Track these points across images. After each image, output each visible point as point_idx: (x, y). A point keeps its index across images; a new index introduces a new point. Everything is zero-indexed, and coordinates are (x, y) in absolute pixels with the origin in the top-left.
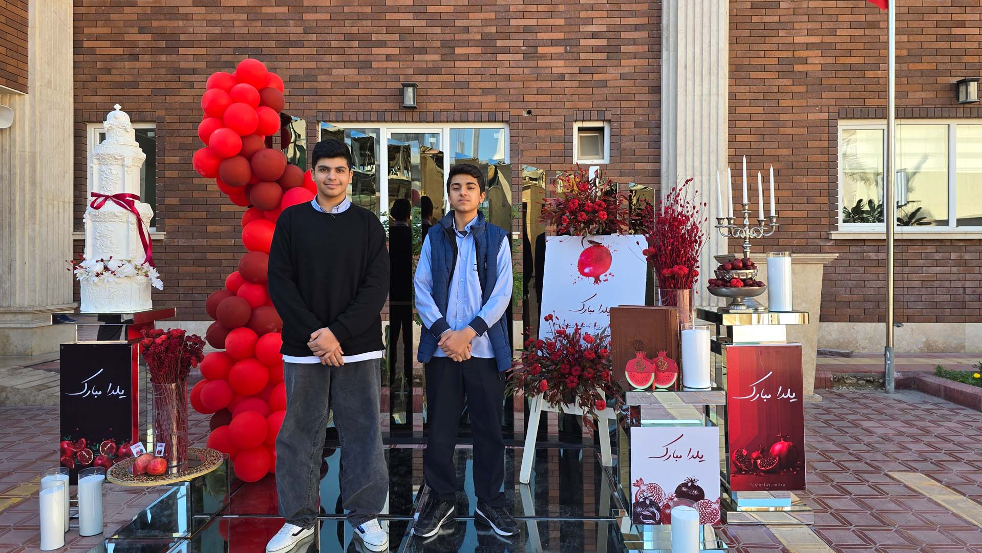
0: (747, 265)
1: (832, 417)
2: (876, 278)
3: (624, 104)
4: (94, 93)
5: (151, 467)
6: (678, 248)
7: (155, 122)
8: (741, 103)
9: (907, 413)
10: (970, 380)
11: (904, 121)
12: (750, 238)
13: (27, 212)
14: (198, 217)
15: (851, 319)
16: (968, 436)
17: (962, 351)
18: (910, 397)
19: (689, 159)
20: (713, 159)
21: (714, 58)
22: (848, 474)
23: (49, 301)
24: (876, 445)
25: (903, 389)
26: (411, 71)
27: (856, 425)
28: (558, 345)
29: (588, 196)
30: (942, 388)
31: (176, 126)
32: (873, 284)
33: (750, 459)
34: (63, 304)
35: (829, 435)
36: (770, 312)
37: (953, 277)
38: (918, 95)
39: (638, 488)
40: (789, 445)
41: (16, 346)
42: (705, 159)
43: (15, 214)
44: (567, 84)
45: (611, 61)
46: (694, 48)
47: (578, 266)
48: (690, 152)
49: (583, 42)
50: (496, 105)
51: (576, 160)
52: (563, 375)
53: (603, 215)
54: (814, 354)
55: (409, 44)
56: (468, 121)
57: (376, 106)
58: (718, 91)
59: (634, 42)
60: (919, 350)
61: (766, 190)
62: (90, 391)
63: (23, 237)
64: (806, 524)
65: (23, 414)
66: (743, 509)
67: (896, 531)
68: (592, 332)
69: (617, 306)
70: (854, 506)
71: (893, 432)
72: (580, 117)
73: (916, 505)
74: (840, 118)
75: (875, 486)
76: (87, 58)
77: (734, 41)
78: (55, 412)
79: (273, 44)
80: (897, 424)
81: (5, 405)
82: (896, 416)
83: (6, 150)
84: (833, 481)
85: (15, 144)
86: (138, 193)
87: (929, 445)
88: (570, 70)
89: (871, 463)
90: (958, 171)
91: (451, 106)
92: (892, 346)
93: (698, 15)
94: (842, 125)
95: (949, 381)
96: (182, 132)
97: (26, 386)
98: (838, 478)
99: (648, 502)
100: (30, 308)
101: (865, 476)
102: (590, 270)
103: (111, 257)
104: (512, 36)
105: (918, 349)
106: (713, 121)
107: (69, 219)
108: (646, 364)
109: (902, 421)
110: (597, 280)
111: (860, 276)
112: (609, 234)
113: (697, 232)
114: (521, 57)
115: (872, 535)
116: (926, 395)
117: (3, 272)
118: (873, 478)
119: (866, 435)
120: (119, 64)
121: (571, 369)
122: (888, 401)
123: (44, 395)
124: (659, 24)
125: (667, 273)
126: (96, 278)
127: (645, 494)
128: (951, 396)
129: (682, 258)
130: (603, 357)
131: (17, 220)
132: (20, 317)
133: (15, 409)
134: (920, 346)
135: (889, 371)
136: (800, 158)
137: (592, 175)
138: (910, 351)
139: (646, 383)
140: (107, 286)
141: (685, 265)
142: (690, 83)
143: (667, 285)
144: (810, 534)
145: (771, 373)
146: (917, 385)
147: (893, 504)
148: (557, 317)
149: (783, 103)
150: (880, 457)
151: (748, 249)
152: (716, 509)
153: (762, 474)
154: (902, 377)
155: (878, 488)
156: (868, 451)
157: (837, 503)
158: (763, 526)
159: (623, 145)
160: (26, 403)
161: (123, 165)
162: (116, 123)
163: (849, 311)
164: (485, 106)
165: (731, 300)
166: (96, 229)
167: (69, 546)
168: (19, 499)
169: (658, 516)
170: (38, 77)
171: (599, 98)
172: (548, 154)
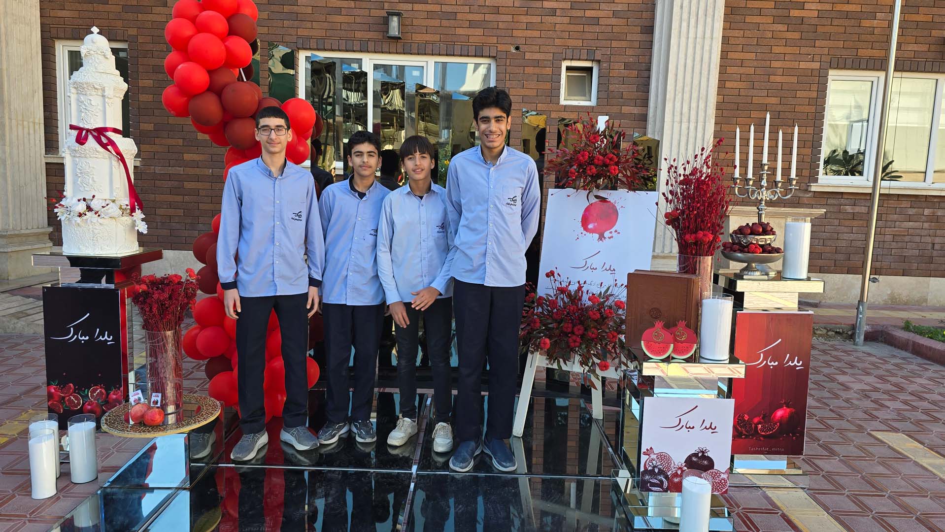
0: (766, 230)
2: (850, 231)
3: (614, 44)
4: (62, 8)
6: (704, 213)
7: (127, 41)
8: (734, 48)
9: (878, 368)
10: (940, 337)
11: (898, 74)
12: (766, 199)
14: (174, 144)
15: (821, 270)
16: (940, 394)
17: (924, 304)
18: (879, 350)
19: (678, 105)
22: (832, 433)
23: (23, 225)
24: (854, 401)
25: (870, 341)
27: (833, 380)
28: (559, 303)
29: (597, 148)
30: (910, 343)
31: (150, 47)
32: (846, 236)
33: (751, 424)
34: (38, 228)
37: (924, 233)
38: (912, 47)
39: (648, 457)
40: (791, 411)
42: (694, 105)
44: (559, 20)
47: (582, 221)
48: (679, 96)
50: (483, 39)
51: (563, 102)
52: (566, 334)
53: (615, 170)
56: (454, 55)
57: (359, 34)
58: (712, 34)
60: (882, 303)
62: (76, 336)
64: (803, 488)
67: (889, 497)
68: (596, 290)
69: (632, 271)
70: (844, 469)
71: (868, 388)
72: (570, 56)
73: (903, 468)
74: (831, 68)
75: (859, 447)
78: (37, 341)
80: (870, 379)
82: (868, 370)
84: (819, 440)
86: (120, 128)
87: (905, 402)
88: (561, 5)
89: (853, 421)
90: (940, 128)
91: (437, 38)
92: (865, 300)
95: (918, 336)
96: (156, 53)
97: (3, 313)
98: (824, 436)
99: (656, 470)
102: (594, 226)
103: (94, 196)
105: (883, 301)
106: (705, 66)
107: (40, 141)
108: (664, 334)
109: (875, 376)
110: (602, 237)
111: (835, 228)
112: (617, 189)
115: (868, 501)
116: (894, 349)
118: (860, 439)
119: (844, 390)
121: (573, 328)
122: (860, 355)
123: (24, 323)
125: (690, 239)
126: (78, 218)
127: (654, 462)
128: (918, 351)
129: (707, 223)
130: (608, 317)
134: (884, 298)
135: (859, 324)
136: (787, 108)
137: (601, 126)
138: (874, 302)
139: (663, 354)
140: (91, 227)
142: (684, 24)
144: (807, 499)
145: (780, 340)
146: (885, 338)
147: (882, 467)
148: (559, 274)
149: (776, 50)
150: (861, 415)
151: (763, 212)
152: (724, 479)
153: (761, 438)
154: (870, 330)
155: (865, 450)
156: (848, 408)
157: (827, 465)
158: (758, 488)
159: (611, 88)
160: (5, 331)
161: (103, 96)
162: (94, 49)
163: (820, 263)
164: (472, 39)
165: (745, 265)
166: (76, 164)
167: (62, 494)
168: (6, 439)
169: (666, 485)
171: (590, 36)
172: (534, 93)
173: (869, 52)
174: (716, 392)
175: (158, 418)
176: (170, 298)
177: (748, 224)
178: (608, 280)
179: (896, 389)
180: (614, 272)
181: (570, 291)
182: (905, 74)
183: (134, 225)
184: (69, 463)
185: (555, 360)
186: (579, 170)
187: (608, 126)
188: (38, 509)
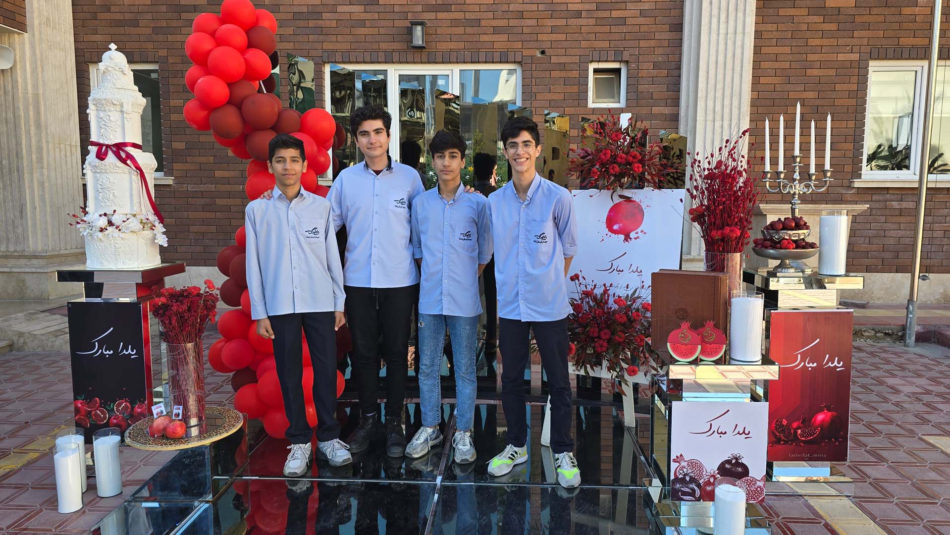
0: (799, 224)
2: (898, 228)
3: (643, 44)
4: (95, 32)
5: (170, 430)
6: (730, 208)
7: (158, 62)
8: (767, 43)
9: (930, 369)
12: (799, 193)
13: (34, 156)
14: (205, 161)
15: (868, 270)
18: (931, 351)
19: (710, 103)
20: (735, 102)
22: (880, 438)
23: (62, 246)
24: (904, 405)
25: (922, 342)
27: (881, 383)
28: (586, 307)
29: (620, 147)
31: (180, 67)
32: (893, 233)
33: (791, 430)
35: (853, 393)
39: (678, 464)
40: (833, 416)
41: (33, 290)
42: (727, 102)
43: (22, 158)
44: (584, 21)
47: (607, 223)
48: (711, 95)
50: (508, 45)
51: (591, 105)
52: (593, 339)
53: (638, 168)
56: (479, 62)
57: (383, 46)
58: (744, 30)
60: (934, 302)
62: (100, 351)
63: (32, 181)
64: (847, 496)
65: (41, 360)
67: (942, 505)
68: (622, 293)
69: (657, 271)
70: (894, 476)
71: (919, 390)
72: (596, 58)
74: (871, 59)
75: (910, 453)
80: (922, 382)
81: (23, 351)
82: (920, 372)
83: (9, 92)
84: (866, 446)
85: (17, 86)
86: (140, 142)
88: (587, 7)
89: (903, 425)
91: (461, 45)
92: (915, 300)
94: (873, 65)
97: (42, 332)
98: (872, 442)
99: (688, 478)
100: (43, 253)
101: (900, 440)
102: (620, 227)
103: (115, 211)
105: (936, 299)
106: (738, 61)
107: (77, 162)
108: (691, 335)
109: (927, 378)
110: (627, 238)
111: (881, 225)
112: (642, 188)
115: (919, 509)
116: (947, 349)
117: (15, 217)
118: (908, 443)
119: (893, 393)
120: (118, 1)
121: (599, 332)
122: (910, 356)
123: (61, 341)
125: (717, 235)
126: (100, 235)
127: (685, 470)
129: (734, 218)
130: (635, 320)
131: (25, 164)
132: (34, 261)
133: (34, 355)
134: (937, 297)
135: (910, 324)
137: (624, 124)
138: (925, 302)
139: (691, 356)
140: (113, 241)
141: (736, 226)
142: (714, 20)
143: (716, 248)
144: (851, 507)
145: (818, 340)
146: (938, 338)
147: (934, 473)
148: (583, 277)
149: (812, 42)
150: (911, 418)
151: (797, 206)
152: (760, 487)
153: (802, 444)
154: (922, 331)
155: (915, 455)
156: (898, 412)
157: (874, 472)
158: (800, 497)
159: (641, 88)
160: (44, 349)
161: (122, 112)
162: (112, 65)
163: (867, 261)
164: (496, 45)
165: (778, 262)
166: (98, 180)
167: (88, 508)
168: (37, 455)
169: (698, 493)
170: (36, 15)
171: (616, 36)
172: (561, 96)
173: (912, 41)
174: (749, 395)
175: (180, 431)
176: (189, 310)
177: (779, 219)
178: (634, 282)
180: (640, 274)
181: (596, 294)
183: (154, 238)
184: (95, 477)
185: (582, 366)
186: (602, 169)
187: (632, 123)
188: (63, 523)
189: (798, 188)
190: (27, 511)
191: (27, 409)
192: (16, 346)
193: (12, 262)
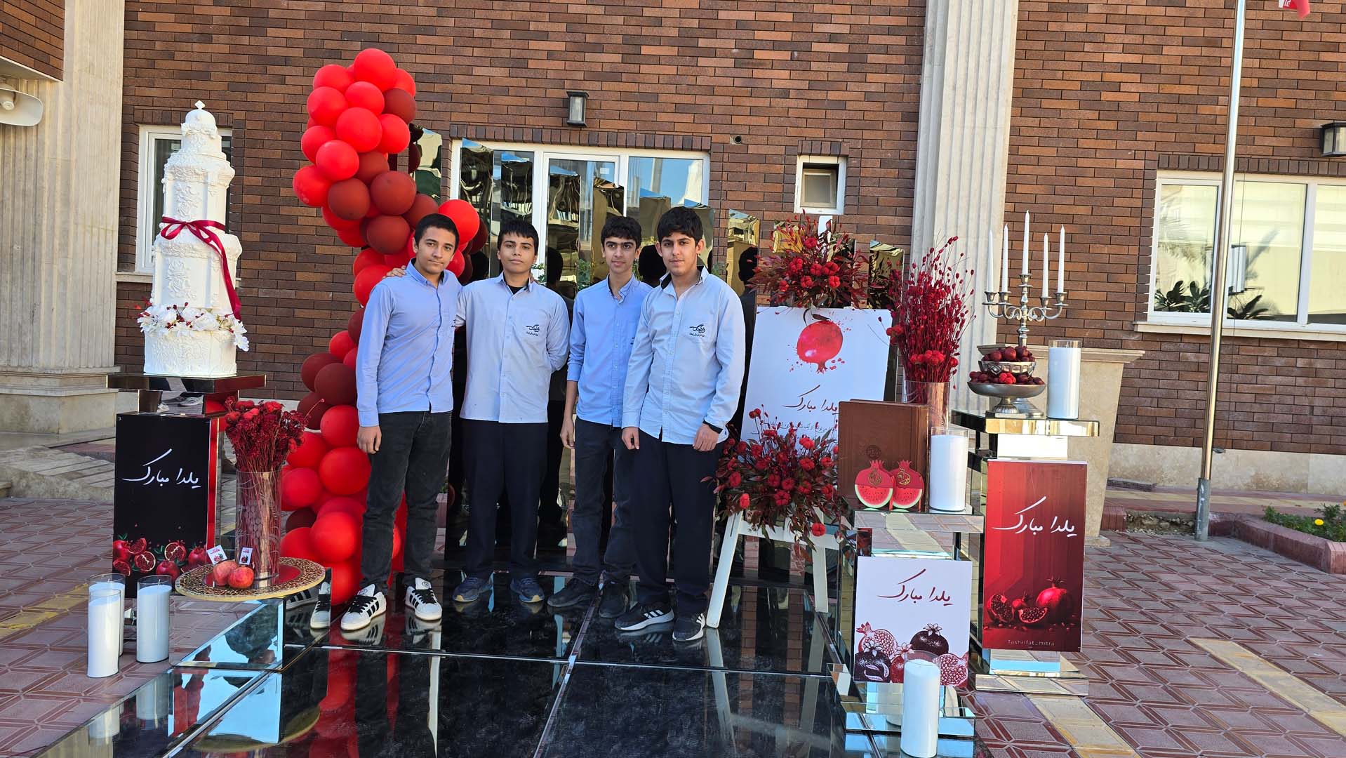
0: (1023, 356)
1: (1122, 566)
2: (1194, 388)
3: (867, 134)
4: (151, 84)
5: (234, 578)
6: (933, 328)
7: (231, 127)
8: (1027, 141)
9: (1221, 567)
10: (1310, 527)
11: (1240, 176)
12: (1028, 320)
13: (57, 242)
14: (285, 259)
15: (1157, 441)
16: (1300, 599)
17: (1303, 491)
18: (1228, 547)
19: (952, 214)
20: (984, 215)
21: (993, 77)
22: (1137, 638)
23: (82, 362)
24: (1176, 604)
25: (1219, 536)
26: (580, 76)
27: (1153, 579)
28: (766, 450)
29: (816, 255)
30: (1272, 537)
31: (260, 135)
32: (1189, 394)
33: (1011, 609)
34: (102, 367)
35: (1114, 588)
36: (1049, 419)
37: (1298, 391)
38: (1268, 141)
39: (863, 635)
40: (1062, 595)
41: (37, 421)
42: (973, 215)
43: (41, 243)
44: (792, 103)
45: (853, 75)
46: (968, 62)
47: (797, 348)
48: (953, 204)
49: (816, 47)
50: (693, 128)
51: (798, 209)
52: (771, 489)
53: (835, 281)
54: (1103, 485)
55: (579, 37)
56: (654, 148)
57: (531, 121)
58: (996, 123)
59: (886, 50)
60: (1245, 487)
61: (1054, 261)
62: (153, 478)
63: (50, 274)
64: (1079, 696)
65: (50, 508)
66: (998, 671)
67: (1195, 711)
68: (812, 435)
70: (1143, 678)
71: (1202, 589)
72: (807, 149)
73: (1224, 680)
74: (1159, 168)
75: (1171, 655)
76: (143, 35)
77: (1022, 55)
79: (395, 29)
80: (1208, 580)
81: (25, 496)
82: (1207, 569)
83: (31, 155)
84: (1116, 646)
85: (43, 149)
86: (223, 222)
87: (1248, 607)
88: (796, 85)
89: (1168, 626)
90: (1314, 249)
91: (633, 125)
92: (1208, 480)
93: (975, 18)
94: (1162, 177)
95: (1282, 527)
96: (267, 143)
97: (53, 472)
98: (1123, 642)
99: (875, 653)
100: (58, 370)
101: (1160, 641)
102: (813, 354)
103: (186, 304)
104: (720, 33)
105: (1245, 485)
106: (987, 164)
107: (112, 253)
108: (883, 475)
109: (1214, 577)
110: (822, 367)
111: (1173, 384)
112: (840, 306)
113: (960, 308)
114: (730, 63)
115: (1164, 713)
116: (1249, 544)
117: (23, 321)
118: (1170, 645)
119: (1166, 591)
120: (186, 46)
121: (780, 481)
122: (1199, 551)
123: (77, 486)
124: (921, 26)
125: (916, 359)
126: (167, 331)
127: (872, 642)
128: (1283, 548)
129: (938, 341)
130: (825, 467)
131: (44, 252)
132: (44, 381)
133: (39, 502)
134: (1247, 481)
135: (1202, 510)
136: (1102, 220)
137: (822, 228)
138: (1232, 487)
139: (878, 503)
140: (181, 341)
141: (940, 350)
142: (959, 111)
143: (916, 375)
144: (1083, 708)
145: (1045, 498)
146: (1239, 531)
147: (1194, 678)
148: (766, 414)
149: (1083, 143)
150: (1181, 619)
151: (1025, 336)
152: (962, 667)
153: (1024, 628)
154: (1219, 520)
155: (1177, 658)
156: (1167, 612)
157: (1119, 673)
158: (1022, 695)
159: (863, 191)
160: (53, 495)
161: (205, 183)
162: (196, 127)
163: (1154, 430)
164: (678, 127)
165: (998, 400)
166: (168, 265)
167: (124, 673)
168: (54, 614)
169: (887, 672)
170: (76, 58)
171: (834, 124)
172: (760, 197)
173: (1210, 148)
175: (246, 579)
178: (828, 422)
179: (1238, 591)
181: (780, 435)
182: (1249, 177)
183: (232, 340)
185: (759, 525)
186: (792, 282)
187: (831, 227)
188: (95, 687)
189: (1026, 315)
190: (47, 674)
191: (37, 564)
192: (15, 490)
193: (14, 380)
